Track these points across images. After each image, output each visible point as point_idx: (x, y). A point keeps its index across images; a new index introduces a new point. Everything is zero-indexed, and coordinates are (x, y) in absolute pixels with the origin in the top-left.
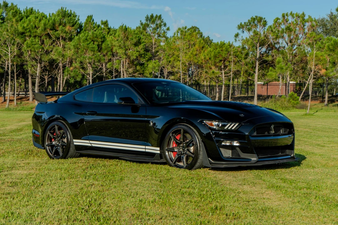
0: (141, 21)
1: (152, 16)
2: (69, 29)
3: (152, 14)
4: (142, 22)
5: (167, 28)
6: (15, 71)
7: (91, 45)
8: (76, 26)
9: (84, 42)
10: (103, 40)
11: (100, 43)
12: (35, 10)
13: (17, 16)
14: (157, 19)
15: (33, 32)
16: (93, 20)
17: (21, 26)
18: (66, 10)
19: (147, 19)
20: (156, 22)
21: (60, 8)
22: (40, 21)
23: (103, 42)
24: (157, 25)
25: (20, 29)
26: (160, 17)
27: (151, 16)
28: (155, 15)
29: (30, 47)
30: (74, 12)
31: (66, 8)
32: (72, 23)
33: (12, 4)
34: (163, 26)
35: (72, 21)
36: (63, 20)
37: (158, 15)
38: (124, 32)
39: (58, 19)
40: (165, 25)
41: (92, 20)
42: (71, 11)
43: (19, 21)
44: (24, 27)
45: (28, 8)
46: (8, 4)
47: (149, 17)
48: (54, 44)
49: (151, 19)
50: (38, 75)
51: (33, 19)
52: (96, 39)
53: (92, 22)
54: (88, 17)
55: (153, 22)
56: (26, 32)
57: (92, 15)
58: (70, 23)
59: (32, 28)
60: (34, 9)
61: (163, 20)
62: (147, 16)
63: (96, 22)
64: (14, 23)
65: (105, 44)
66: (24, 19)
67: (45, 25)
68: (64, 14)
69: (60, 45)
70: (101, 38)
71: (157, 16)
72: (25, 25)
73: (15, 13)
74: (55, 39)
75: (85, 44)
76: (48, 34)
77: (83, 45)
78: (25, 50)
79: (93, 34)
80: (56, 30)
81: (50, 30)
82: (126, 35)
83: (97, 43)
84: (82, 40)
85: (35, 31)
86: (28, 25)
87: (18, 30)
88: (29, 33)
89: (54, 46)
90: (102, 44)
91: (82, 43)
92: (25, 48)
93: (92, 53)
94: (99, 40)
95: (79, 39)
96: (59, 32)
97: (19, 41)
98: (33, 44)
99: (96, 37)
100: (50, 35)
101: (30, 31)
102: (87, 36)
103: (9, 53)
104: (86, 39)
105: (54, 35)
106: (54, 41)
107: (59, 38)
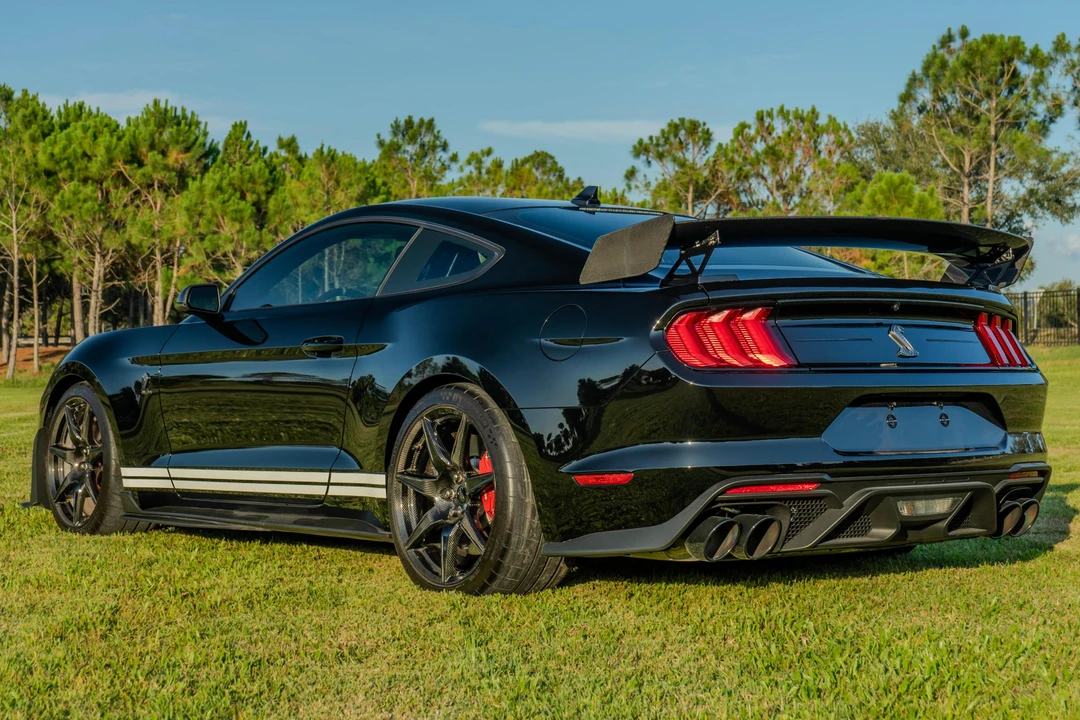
0: (379, 136)
1: (409, 123)
2: (177, 160)
3: (410, 117)
4: (382, 138)
5: (450, 154)
6: (34, 278)
7: (235, 203)
8: (197, 152)
9: (213, 196)
10: (269, 189)
11: (263, 198)
12: (90, 109)
13: (34, 127)
14: (423, 130)
15: (79, 170)
16: (249, 136)
17: (45, 152)
18: (169, 108)
19: (396, 129)
20: (419, 140)
21: (151, 104)
22: (95, 137)
23: (269, 193)
24: (422, 146)
25: (43, 160)
26: (430, 125)
27: (406, 121)
28: (416, 120)
29: (69, 207)
30: (193, 113)
31: (167, 101)
32: (183, 141)
33: (25, 93)
34: (439, 149)
35: (181, 138)
36: (161, 134)
37: (426, 120)
38: (328, 166)
39: (144, 133)
40: (445, 147)
41: (245, 135)
42: (183, 110)
43: (41, 138)
44: (52, 155)
45: (71, 104)
46: (12, 93)
47: (402, 123)
48: (137, 202)
49: (409, 129)
50: (94, 287)
51: (79, 132)
52: (250, 185)
53: (244, 139)
54: (235, 126)
55: (413, 140)
56: (57, 168)
57: (246, 122)
58: (177, 142)
59: (76, 158)
60: (86, 106)
61: (439, 132)
62: (396, 122)
63: (258, 142)
64: (26, 146)
65: (276, 199)
66: (53, 134)
67: (108, 150)
68: (162, 118)
69: (155, 203)
70: (266, 184)
71: (422, 121)
72: (57, 150)
73: (30, 116)
74: (139, 188)
75: (216, 203)
76: (120, 174)
77: (211, 206)
78: (56, 217)
79: (241, 172)
80: (141, 165)
81: (126, 162)
82: (333, 173)
83: (255, 196)
84: (208, 191)
85: (83, 166)
86: (65, 149)
87: (36, 164)
88: (69, 171)
89: (138, 206)
90: (267, 199)
91: (208, 201)
92: (57, 212)
93: (237, 226)
94: (261, 189)
95: (201, 189)
96: (148, 169)
97: (39, 193)
98: (78, 200)
99: (249, 181)
100: (124, 177)
101: (70, 166)
102: (222, 180)
103: (14, 226)
104: (219, 188)
105: (136, 176)
106: (137, 193)
107: (152, 185)
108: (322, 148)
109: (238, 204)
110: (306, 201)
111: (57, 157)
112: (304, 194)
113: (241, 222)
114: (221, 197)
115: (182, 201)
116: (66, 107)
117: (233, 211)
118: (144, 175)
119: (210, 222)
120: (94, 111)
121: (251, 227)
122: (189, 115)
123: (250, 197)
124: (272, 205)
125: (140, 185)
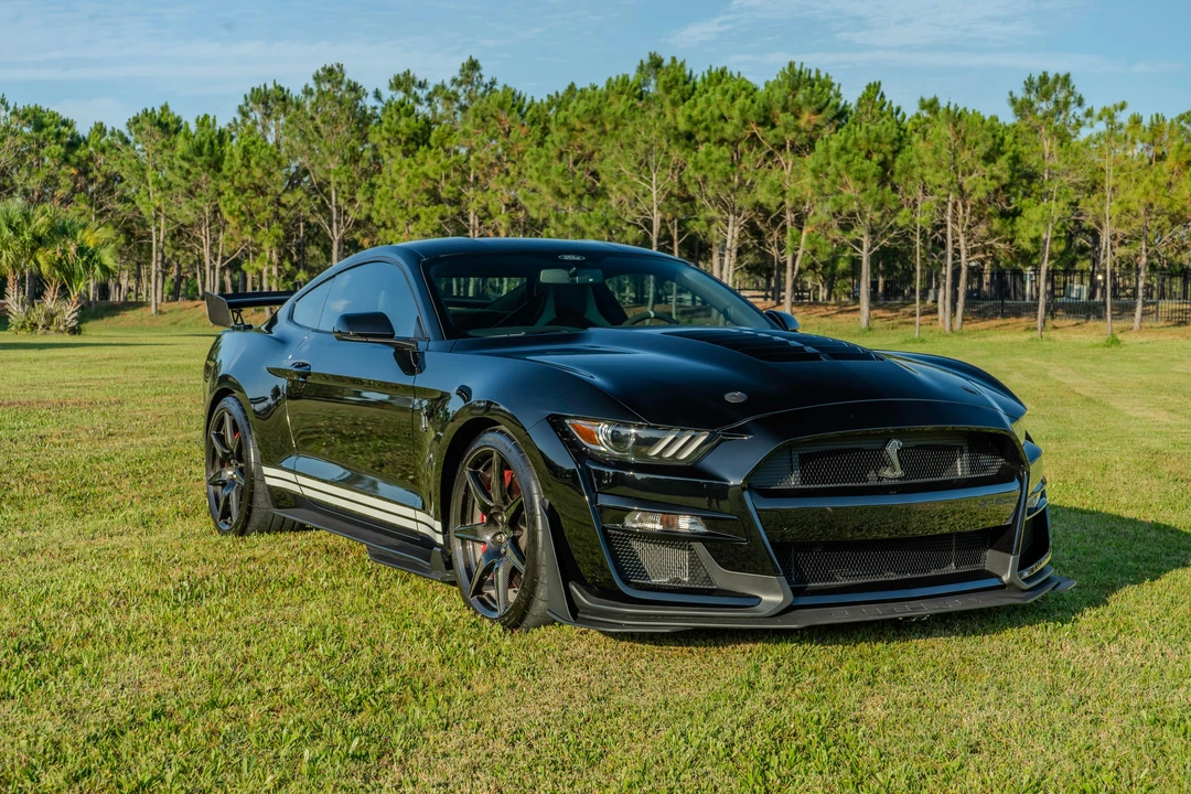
0: (1011, 94)
1: (1044, 79)
2: (809, 121)
3: (1044, 73)
4: (1014, 95)
5: (1085, 109)
6: (675, 237)
7: (859, 162)
8: (829, 113)
9: (838, 157)
10: (896, 148)
11: (890, 157)
12: (731, 74)
13: (674, 91)
14: (1058, 87)
15: (715, 131)
16: (882, 96)
17: (683, 115)
18: (803, 70)
19: (1029, 86)
20: (1053, 97)
21: (787, 66)
22: (733, 99)
23: (896, 153)
24: (1057, 102)
25: (683, 126)
26: (1066, 81)
27: (1040, 78)
28: (1051, 76)
29: (702, 168)
30: (827, 75)
31: (802, 64)
32: (816, 102)
33: (674, 59)
34: (1073, 106)
35: (814, 99)
36: (794, 96)
37: (1062, 75)
38: (955, 125)
39: (778, 94)
40: (1080, 102)
41: (879, 95)
42: (818, 71)
43: (681, 102)
44: (690, 116)
45: (713, 70)
46: (662, 61)
47: (1036, 80)
48: (769, 163)
49: (1043, 86)
50: (728, 245)
51: (718, 96)
52: (876, 145)
53: (877, 99)
54: (869, 87)
55: (1046, 96)
56: (695, 130)
57: (880, 83)
58: (810, 103)
59: (713, 120)
60: (728, 71)
61: (1073, 87)
62: (1029, 79)
63: (891, 102)
64: (668, 111)
65: (902, 159)
66: (693, 97)
67: (743, 112)
68: (797, 79)
69: (787, 164)
70: (892, 143)
71: (1057, 76)
72: (695, 113)
73: (671, 81)
74: (771, 149)
75: (841, 165)
76: (754, 135)
77: (835, 166)
78: (690, 178)
79: (868, 132)
80: (774, 126)
81: (759, 124)
82: (960, 131)
83: (881, 157)
84: (833, 151)
85: (720, 127)
86: (702, 112)
87: (676, 128)
88: (706, 134)
89: (770, 167)
90: (894, 158)
91: (833, 161)
92: (691, 173)
93: (861, 185)
94: (887, 148)
95: (827, 150)
96: (780, 130)
97: (676, 154)
98: (710, 161)
99: (875, 141)
100: (758, 139)
101: (707, 128)
102: (846, 141)
103: (654, 187)
104: (843, 149)
105: (768, 136)
106: (770, 154)
107: (784, 146)
108: (948, 107)
109: (862, 163)
110: (932, 160)
111: (695, 119)
112: (930, 154)
113: (864, 182)
114: (845, 157)
115: (810, 161)
116: (710, 73)
117: (857, 170)
118: (776, 136)
119: (834, 182)
120: (736, 76)
121: (874, 186)
122: (823, 76)
123: (876, 157)
124: (898, 165)
125: (773, 146)
